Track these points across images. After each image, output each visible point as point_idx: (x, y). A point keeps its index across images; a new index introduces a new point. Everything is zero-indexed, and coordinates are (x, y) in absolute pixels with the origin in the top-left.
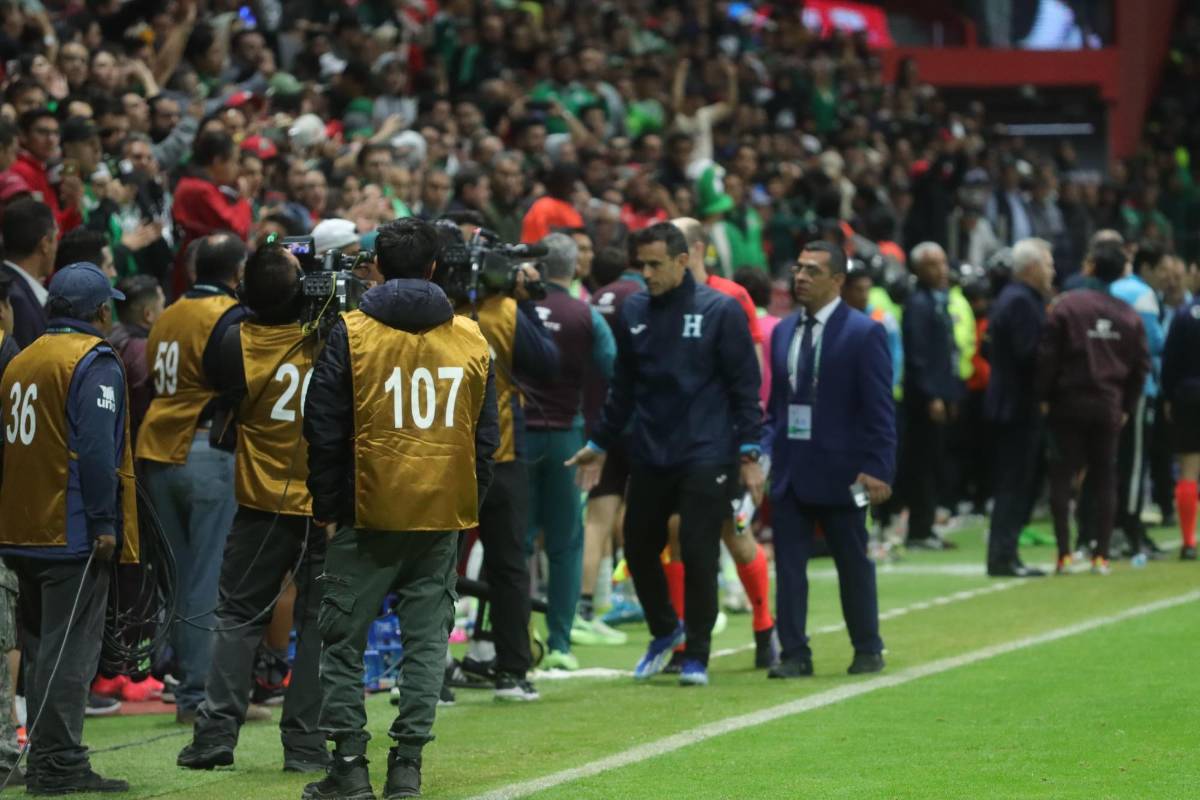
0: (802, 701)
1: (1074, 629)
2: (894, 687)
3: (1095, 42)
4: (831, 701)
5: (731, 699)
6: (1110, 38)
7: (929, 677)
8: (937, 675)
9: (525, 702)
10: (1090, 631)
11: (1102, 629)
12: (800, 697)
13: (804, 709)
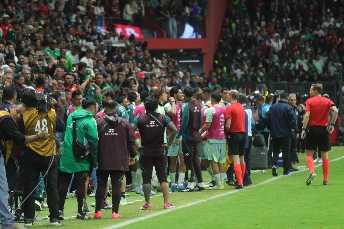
0: (117, 225)
1: (194, 203)
2: (143, 220)
3: (200, 37)
4: (125, 225)
5: (96, 225)
6: (204, 36)
7: (153, 217)
8: (155, 217)
9: (59, 226)
10: (199, 204)
11: (202, 203)
12: (116, 224)
13: (117, 227)
